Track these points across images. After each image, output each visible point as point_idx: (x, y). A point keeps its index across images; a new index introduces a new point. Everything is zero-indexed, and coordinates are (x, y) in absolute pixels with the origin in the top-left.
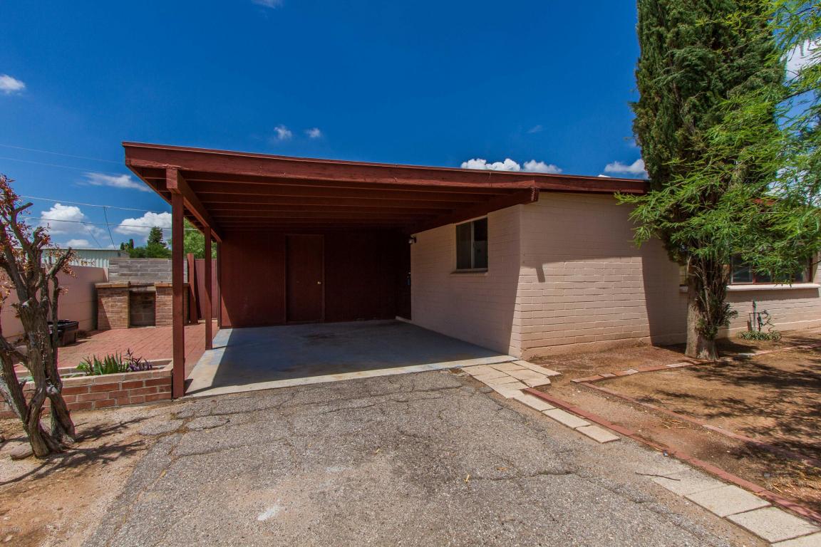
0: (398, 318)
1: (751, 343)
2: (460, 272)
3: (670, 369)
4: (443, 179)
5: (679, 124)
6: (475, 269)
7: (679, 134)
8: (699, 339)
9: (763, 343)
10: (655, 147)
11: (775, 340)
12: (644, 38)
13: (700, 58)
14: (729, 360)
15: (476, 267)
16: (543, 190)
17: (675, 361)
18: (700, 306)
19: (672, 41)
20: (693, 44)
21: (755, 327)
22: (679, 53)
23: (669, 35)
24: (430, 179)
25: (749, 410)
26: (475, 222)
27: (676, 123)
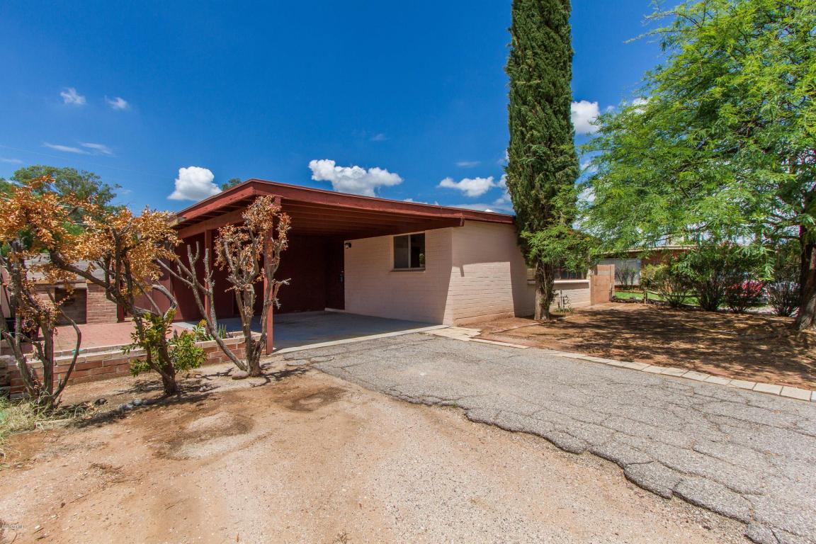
0: (327, 309)
1: (561, 314)
2: (397, 271)
3: (532, 326)
4: (418, 211)
5: (533, 187)
6: (411, 269)
7: (533, 192)
8: (542, 310)
9: (567, 314)
10: (520, 197)
11: (572, 311)
12: (513, 131)
13: (544, 153)
14: (555, 320)
15: (412, 267)
16: (467, 219)
17: (531, 323)
18: (542, 291)
19: (529, 139)
20: (540, 143)
21: (562, 306)
22: (534, 147)
23: (528, 135)
24: (412, 210)
25: (571, 336)
26: (411, 235)
27: (531, 186)
